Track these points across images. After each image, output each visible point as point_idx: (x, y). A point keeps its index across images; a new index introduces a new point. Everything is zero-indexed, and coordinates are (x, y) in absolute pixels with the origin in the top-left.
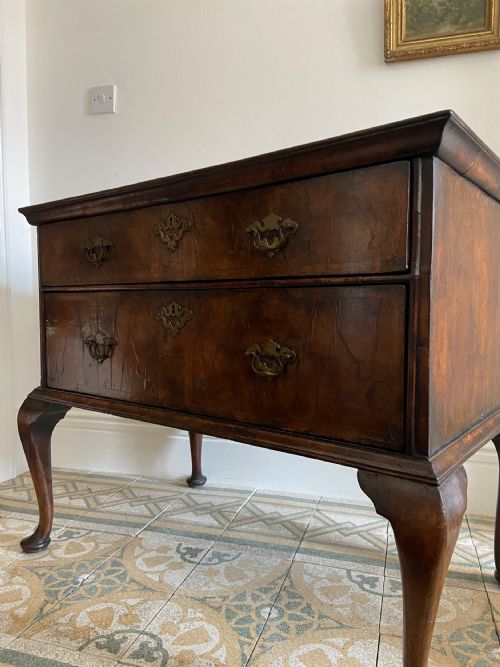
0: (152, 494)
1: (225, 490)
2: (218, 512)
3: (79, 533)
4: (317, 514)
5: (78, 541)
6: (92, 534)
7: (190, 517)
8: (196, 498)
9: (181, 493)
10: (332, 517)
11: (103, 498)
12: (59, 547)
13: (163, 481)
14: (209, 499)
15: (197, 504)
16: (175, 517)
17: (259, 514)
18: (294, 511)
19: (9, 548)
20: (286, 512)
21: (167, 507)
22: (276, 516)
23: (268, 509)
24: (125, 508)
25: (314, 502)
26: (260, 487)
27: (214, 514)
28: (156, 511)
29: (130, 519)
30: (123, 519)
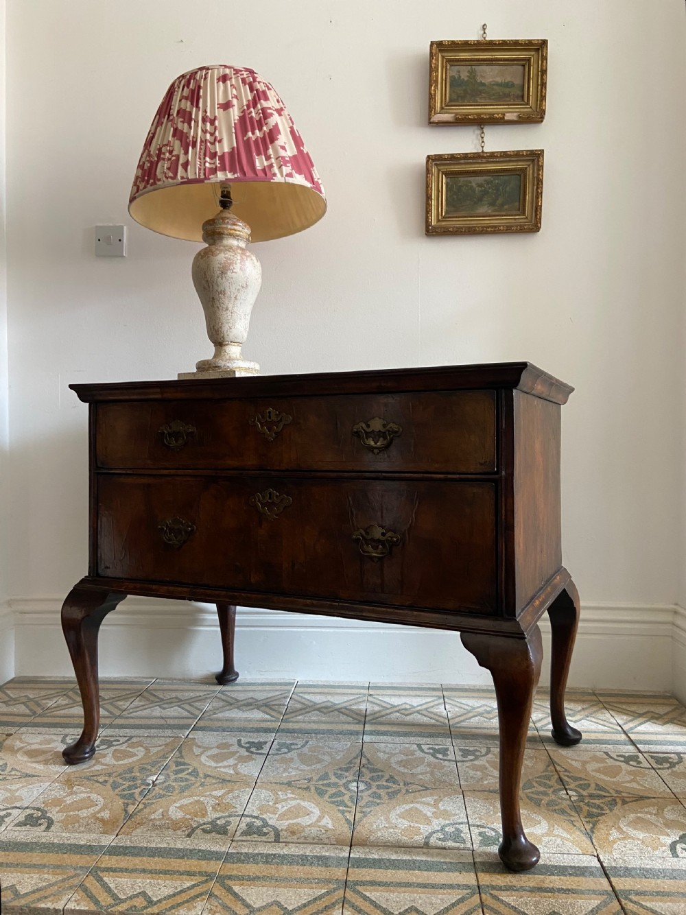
0: (179, 695)
1: (263, 684)
2: (266, 705)
3: (118, 741)
4: (370, 699)
5: (124, 747)
6: (134, 740)
7: (235, 714)
8: (234, 695)
9: (214, 691)
10: (387, 699)
11: (123, 704)
12: (105, 756)
13: (185, 681)
14: (250, 695)
15: (238, 701)
16: (220, 715)
17: (310, 704)
18: (346, 698)
19: (46, 762)
20: (338, 700)
21: (206, 707)
22: (329, 704)
23: (318, 699)
24: (157, 712)
25: (363, 688)
26: (300, 678)
27: (262, 708)
28: (196, 712)
29: (171, 722)
30: (162, 722)
